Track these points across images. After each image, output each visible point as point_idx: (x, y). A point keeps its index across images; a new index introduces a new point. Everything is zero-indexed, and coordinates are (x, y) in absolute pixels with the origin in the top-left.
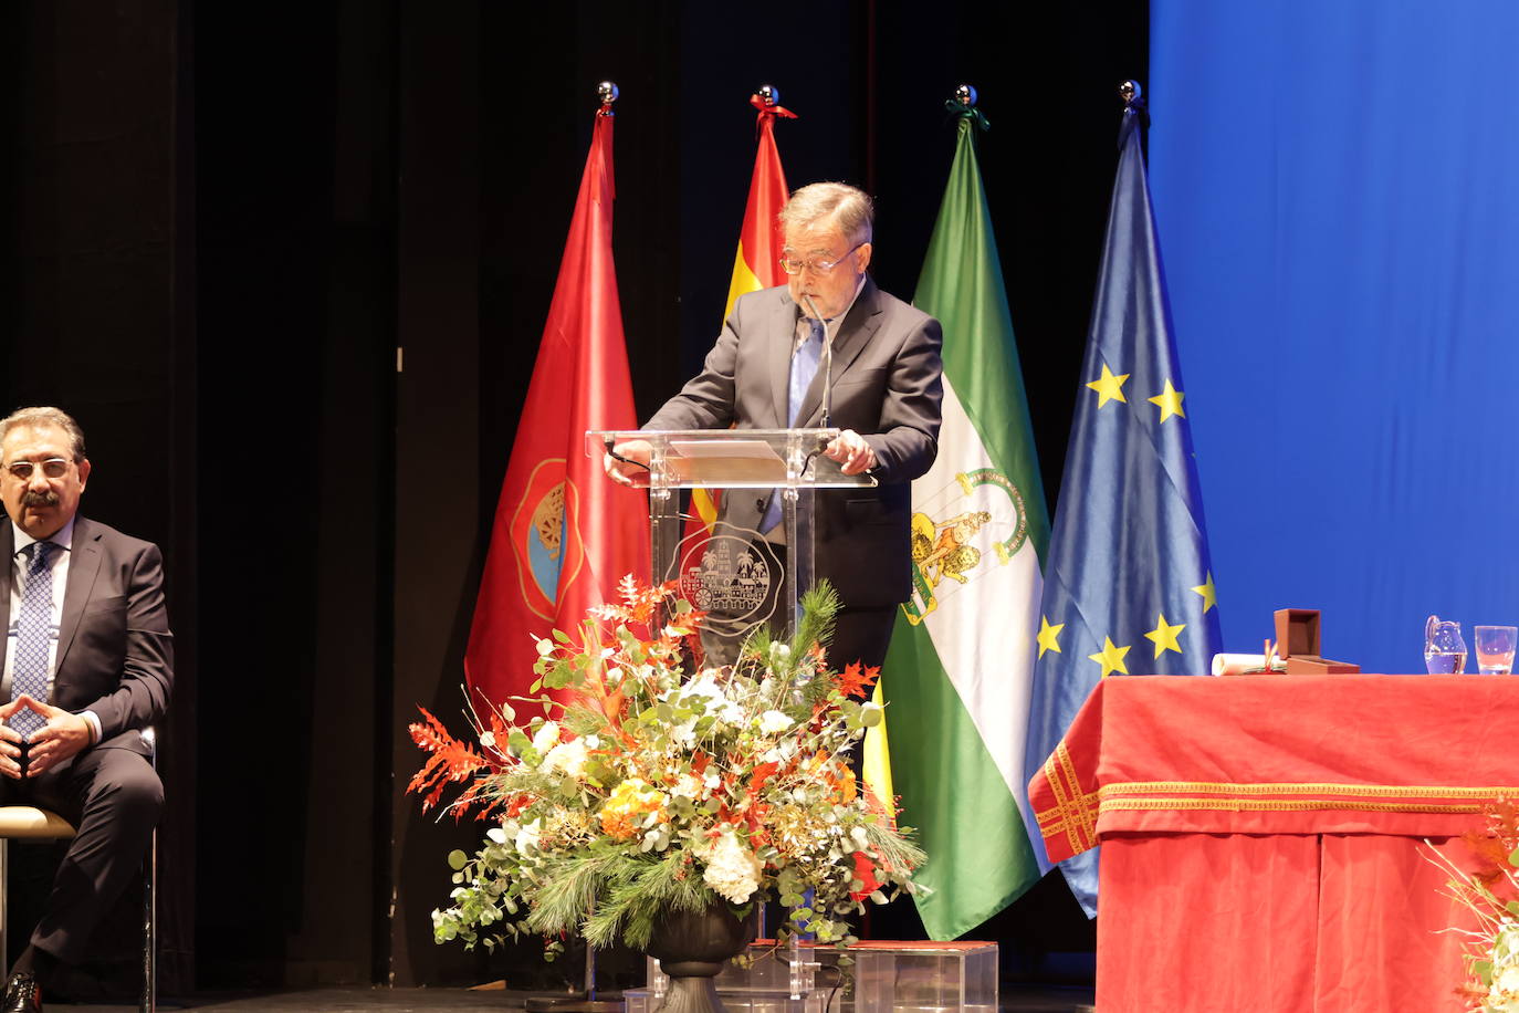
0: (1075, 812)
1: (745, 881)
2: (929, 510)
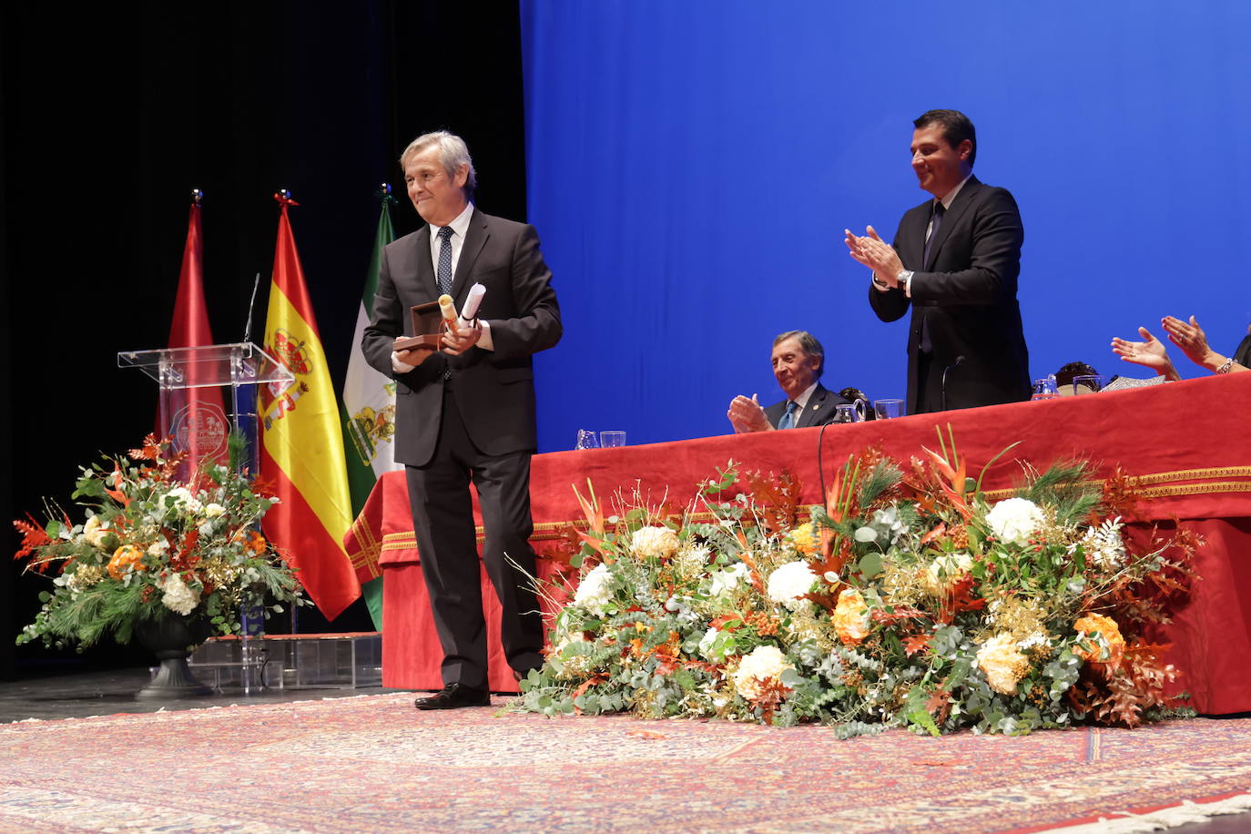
0: (372, 554)
1: (187, 602)
2: (372, 405)
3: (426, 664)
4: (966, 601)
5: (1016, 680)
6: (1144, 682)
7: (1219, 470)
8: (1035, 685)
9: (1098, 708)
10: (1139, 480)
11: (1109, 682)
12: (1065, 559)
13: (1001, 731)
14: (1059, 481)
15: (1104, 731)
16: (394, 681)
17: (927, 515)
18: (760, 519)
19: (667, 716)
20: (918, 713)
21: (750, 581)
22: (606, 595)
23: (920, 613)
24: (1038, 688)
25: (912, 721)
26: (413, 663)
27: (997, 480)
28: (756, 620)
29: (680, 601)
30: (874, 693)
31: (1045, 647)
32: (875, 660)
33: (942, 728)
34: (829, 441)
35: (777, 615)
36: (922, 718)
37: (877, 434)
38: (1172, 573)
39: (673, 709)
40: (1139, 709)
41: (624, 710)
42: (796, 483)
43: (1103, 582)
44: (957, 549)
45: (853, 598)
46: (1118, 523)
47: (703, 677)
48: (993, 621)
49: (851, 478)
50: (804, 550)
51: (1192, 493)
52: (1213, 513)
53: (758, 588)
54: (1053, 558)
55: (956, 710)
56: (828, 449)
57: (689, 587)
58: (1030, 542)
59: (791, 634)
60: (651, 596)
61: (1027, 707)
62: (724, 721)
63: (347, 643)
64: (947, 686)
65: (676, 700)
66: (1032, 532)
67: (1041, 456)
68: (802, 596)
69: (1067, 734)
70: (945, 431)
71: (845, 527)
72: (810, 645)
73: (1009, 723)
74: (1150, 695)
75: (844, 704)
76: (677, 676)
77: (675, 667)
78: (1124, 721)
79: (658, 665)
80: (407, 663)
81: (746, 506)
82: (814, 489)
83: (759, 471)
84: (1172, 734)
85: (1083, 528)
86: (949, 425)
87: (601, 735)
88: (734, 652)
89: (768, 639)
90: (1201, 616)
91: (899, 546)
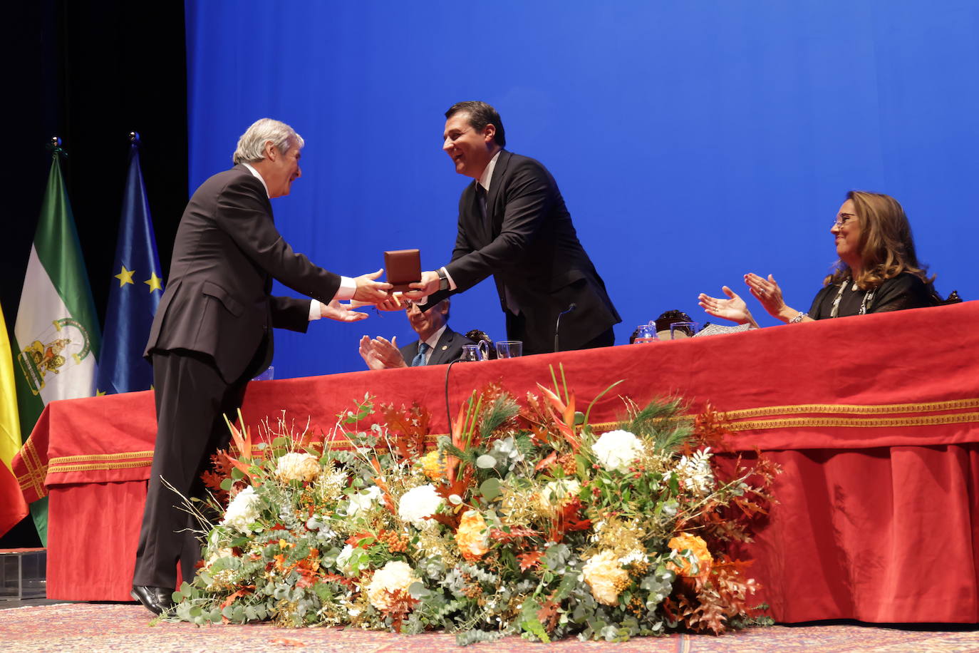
0: (39, 476)
2: (41, 339)
3: (87, 576)
4: (573, 521)
5: (617, 593)
6: (729, 594)
7: (795, 407)
8: (634, 597)
9: (688, 617)
10: (726, 416)
11: (698, 594)
12: (661, 484)
13: (603, 638)
14: (656, 415)
15: (693, 638)
16: (57, 592)
17: (540, 445)
18: (393, 447)
19: (306, 625)
20: (531, 621)
21: (383, 502)
22: (253, 514)
23: (533, 532)
24: (637, 599)
25: (525, 629)
26: (75, 576)
27: (603, 414)
28: (388, 537)
29: (320, 520)
30: (492, 604)
31: (643, 563)
32: (493, 574)
33: (552, 635)
34: (455, 377)
35: (406, 534)
36: (533, 627)
37: (498, 372)
38: (753, 498)
39: (312, 618)
40: (724, 618)
41: (268, 619)
42: (425, 415)
43: (694, 505)
44: (567, 475)
45: (474, 519)
46: (708, 453)
47: (340, 590)
48: (597, 540)
49: (475, 409)
50: (432, 475)
51: (772, 427)
52: (787, 445)
53: (390, 509)
54: (650, 484)
55: (564, 620)
56: (453, 385)
57: (328, 507)
58: (631, 469)
59: (418, 551)
60: (293, 516)
61: (626, 616)
62: (358, 629)
63: (15, 558)
64: (557, 597)
65: (315, 610)
66: (633, 461)
67: (640, 393)
68: (429, 516)
69: (661, 641)
70: (557, 370)
71: (468, 455)
72: (436, 561)
73: (611, 631)
74: (734, 605)
75: (466, 614)
76: (316, 588)
77: (314, 580)
78: (711, 629)
79: (299, 578)
80: (69, 577)
81: (380, 435)
82: (440, 421)
83: (392, 404)
84: (752, 640)
85: (677, 458)
86: (560, 364)
87: (246, 643)
88: (367, 566)
89: (398, 555)
90: (780, 536)
91: (516, 472)
